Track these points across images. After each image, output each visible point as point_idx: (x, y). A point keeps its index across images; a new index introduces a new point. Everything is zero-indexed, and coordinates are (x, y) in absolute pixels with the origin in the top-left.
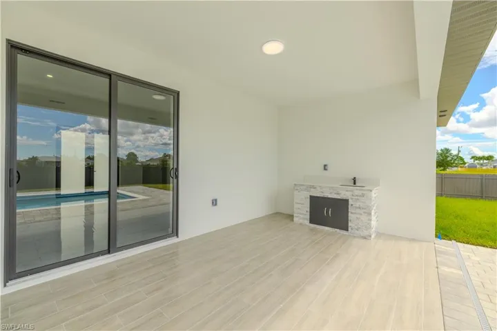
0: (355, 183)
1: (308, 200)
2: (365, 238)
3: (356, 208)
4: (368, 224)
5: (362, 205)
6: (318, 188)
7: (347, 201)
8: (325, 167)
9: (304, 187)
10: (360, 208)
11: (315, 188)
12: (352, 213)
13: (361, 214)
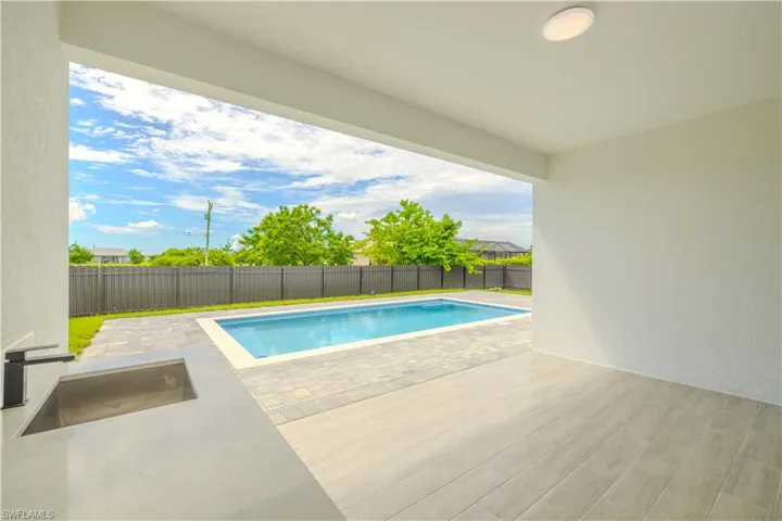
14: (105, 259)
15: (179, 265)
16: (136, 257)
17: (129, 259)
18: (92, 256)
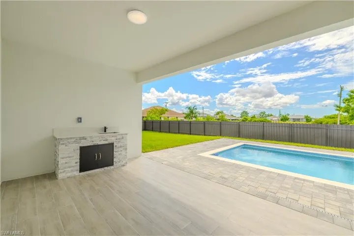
0: (105, 131)
1: (78, 152)
2: (124, 165)
3: (119, 147)
4: (126, 155)
5: (122, 144)
6: (89, 139)
7: (112, 144)
8: (79, 120)
9: (73, 140)
10: (121, 147)
11: (86, 139)
12: (116, 152)
13: (121, 151)
14: (294, 120)
15: (327, 123)
16: (308, 119)
17: (305, 120)
18: (289, 119)
